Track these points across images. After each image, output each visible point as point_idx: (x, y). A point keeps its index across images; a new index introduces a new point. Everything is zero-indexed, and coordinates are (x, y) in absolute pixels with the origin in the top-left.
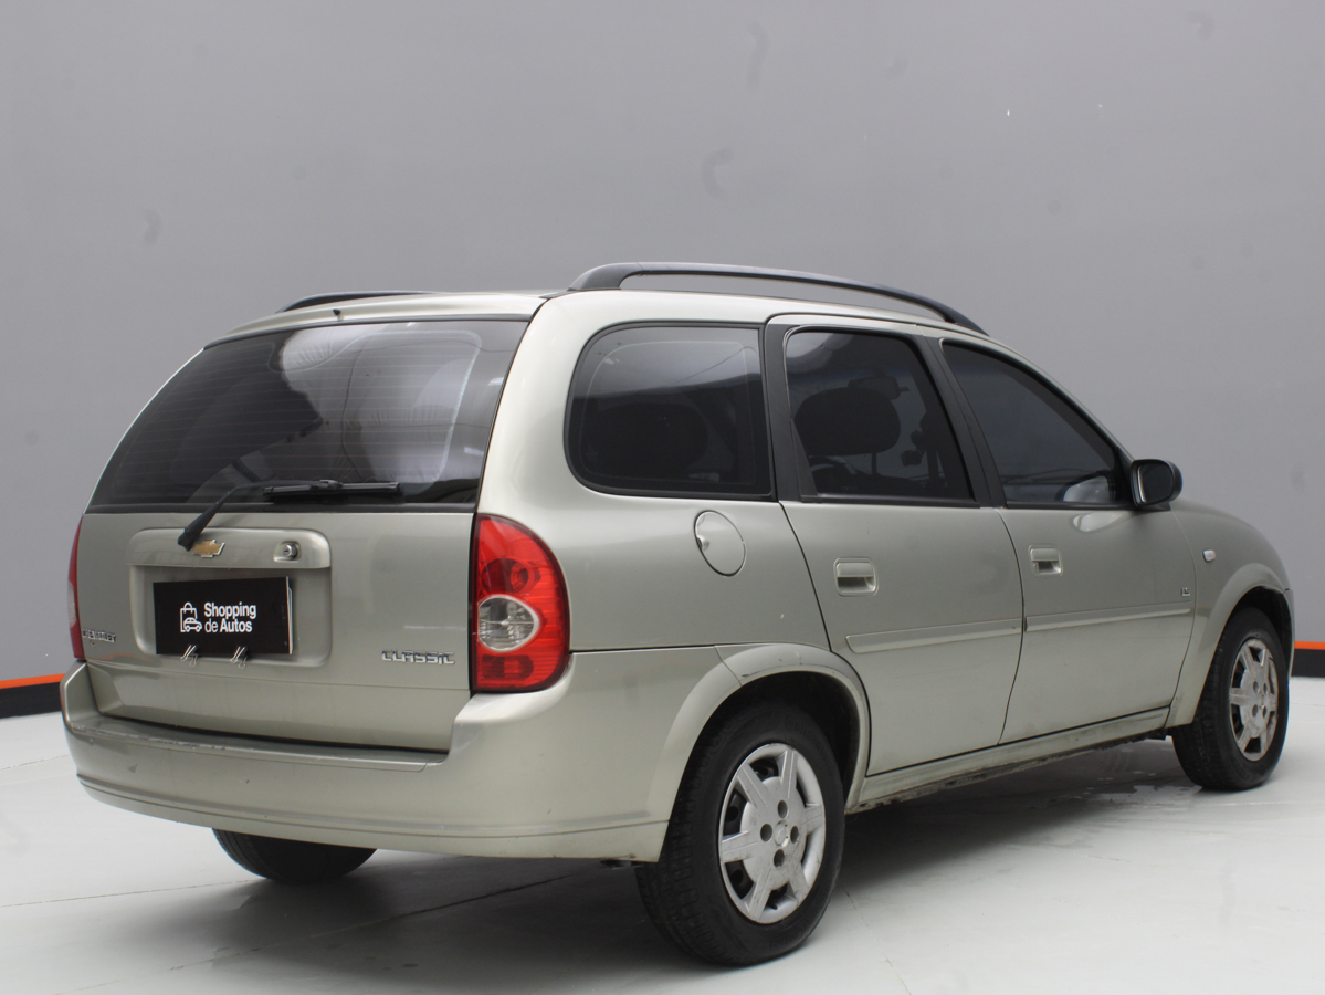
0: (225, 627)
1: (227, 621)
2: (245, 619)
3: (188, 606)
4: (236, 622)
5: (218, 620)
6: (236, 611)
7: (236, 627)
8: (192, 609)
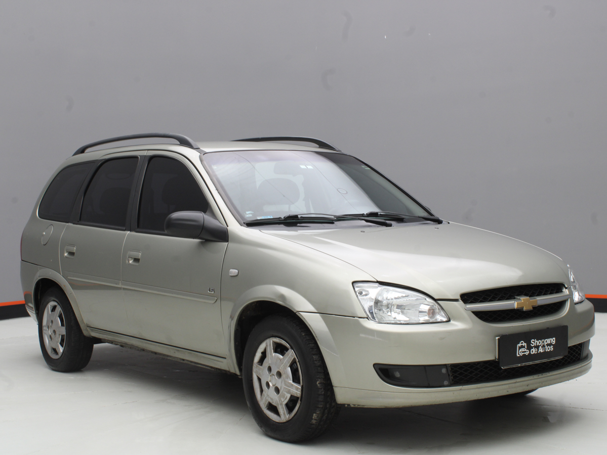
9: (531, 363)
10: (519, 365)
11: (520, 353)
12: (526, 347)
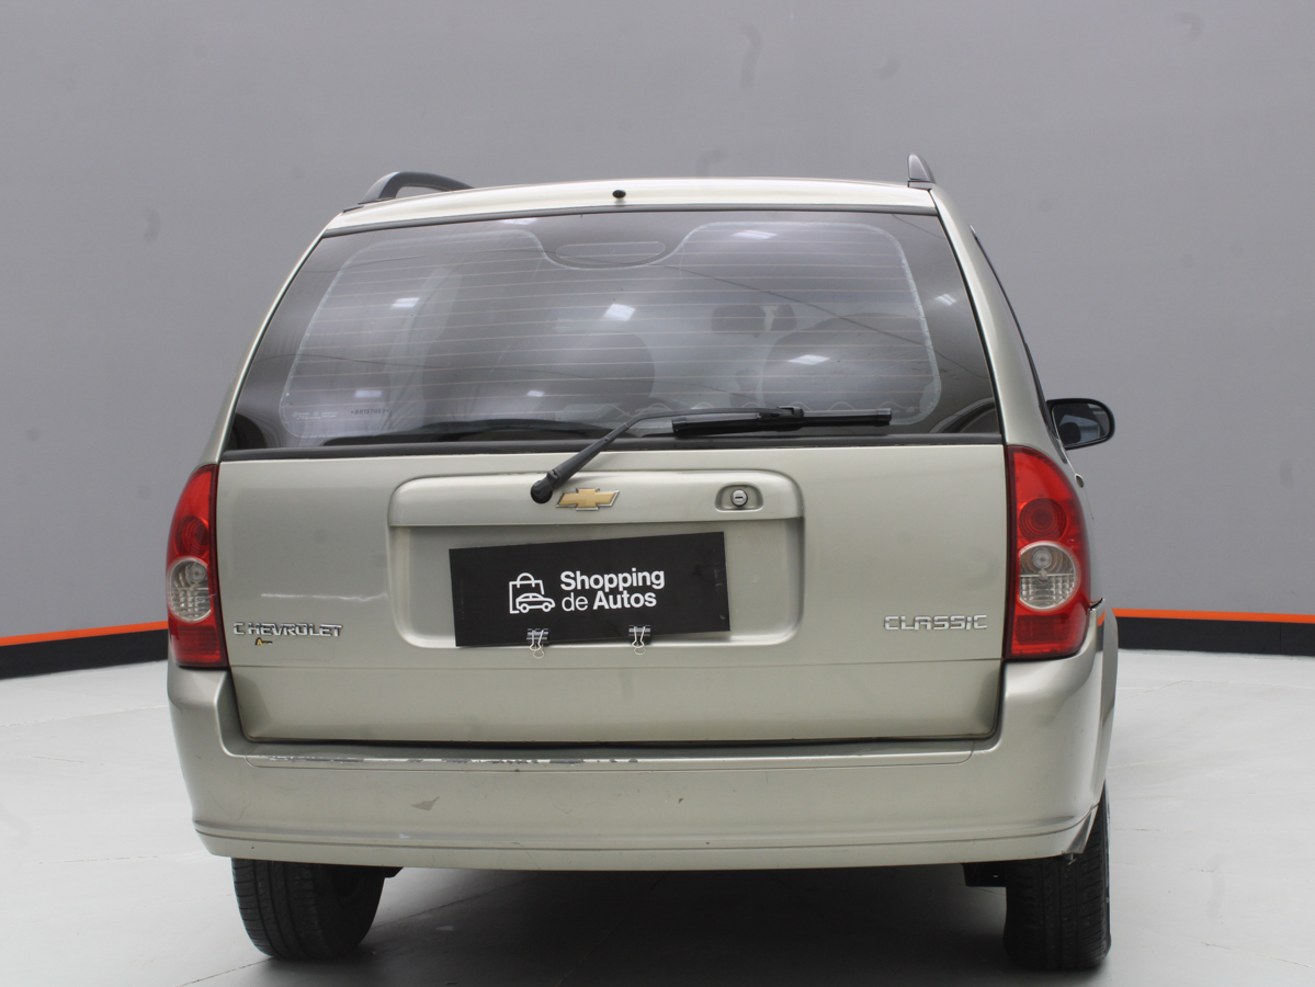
0: (600, 601)
1: (607, 595)
2: (644, 589)
3: (529, 579)
4: (626, 595)
5: (591, 594)
6: (625, 580)
7: (625, 601)
8: (533, 582)
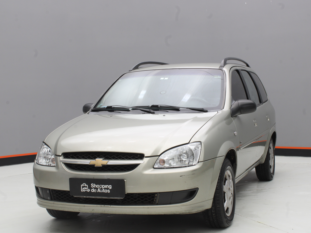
9: (93, 197)
10: (85, 197)
11: (83, 190)
12: (88, 188)
